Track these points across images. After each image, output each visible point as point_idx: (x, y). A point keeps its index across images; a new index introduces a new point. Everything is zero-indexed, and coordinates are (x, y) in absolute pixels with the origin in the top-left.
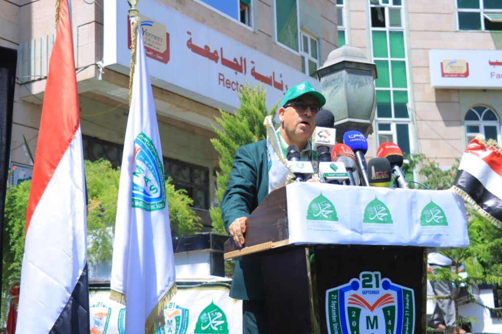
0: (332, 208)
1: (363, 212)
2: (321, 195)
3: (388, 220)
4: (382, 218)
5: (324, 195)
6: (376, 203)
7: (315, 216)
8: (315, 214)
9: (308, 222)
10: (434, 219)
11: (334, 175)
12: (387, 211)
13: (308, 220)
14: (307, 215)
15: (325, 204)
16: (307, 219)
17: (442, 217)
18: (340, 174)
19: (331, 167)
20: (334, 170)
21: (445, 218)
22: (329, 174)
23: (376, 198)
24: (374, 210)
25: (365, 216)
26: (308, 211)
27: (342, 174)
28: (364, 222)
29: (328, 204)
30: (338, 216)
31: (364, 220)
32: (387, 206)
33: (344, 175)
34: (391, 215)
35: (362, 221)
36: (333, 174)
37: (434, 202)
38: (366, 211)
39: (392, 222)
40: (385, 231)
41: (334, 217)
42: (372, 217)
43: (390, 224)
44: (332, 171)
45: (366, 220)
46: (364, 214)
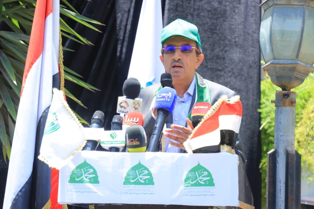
0: (95, 172)
1: (125, 175)
2: (85, 162)
3: (150, 181)
4: (143, 180)
5: (87, 162)
6: (139, 167)
7: (77, 180)
8: (77, 178)
9: (69, 185)
10: (199, 180)
11: (111, 142)
12: (150, 174)
13: (70, 184)
14: (69, 179)
15: (88, 169)
16: (69, 182)
17: (209, 178)
18: (117, 141)
19: (111, 135)
20: (113, 138)
21: (212, 180)
22: (106, 142)
23: (140, 162)
24: (136, 173)
25: (126, 179)
26: (70, 176)
27: (119, 141)
28: (124, 184)
29: (91, 169)
30: (99, 180)
31: (124, 182)
32: (150, 170)
33: (121, 142)
34: (153, 178)
35: (123, 183)
36: (109, 142)
37: (201, 164)
38: (128, 175)
39: (153, 184)
40: (145, 192)
41: (95, 180)
42: (133, 179)
43: (151, 186)
44: (111, 139)
45: (127, 182)
46: (125, 177)
